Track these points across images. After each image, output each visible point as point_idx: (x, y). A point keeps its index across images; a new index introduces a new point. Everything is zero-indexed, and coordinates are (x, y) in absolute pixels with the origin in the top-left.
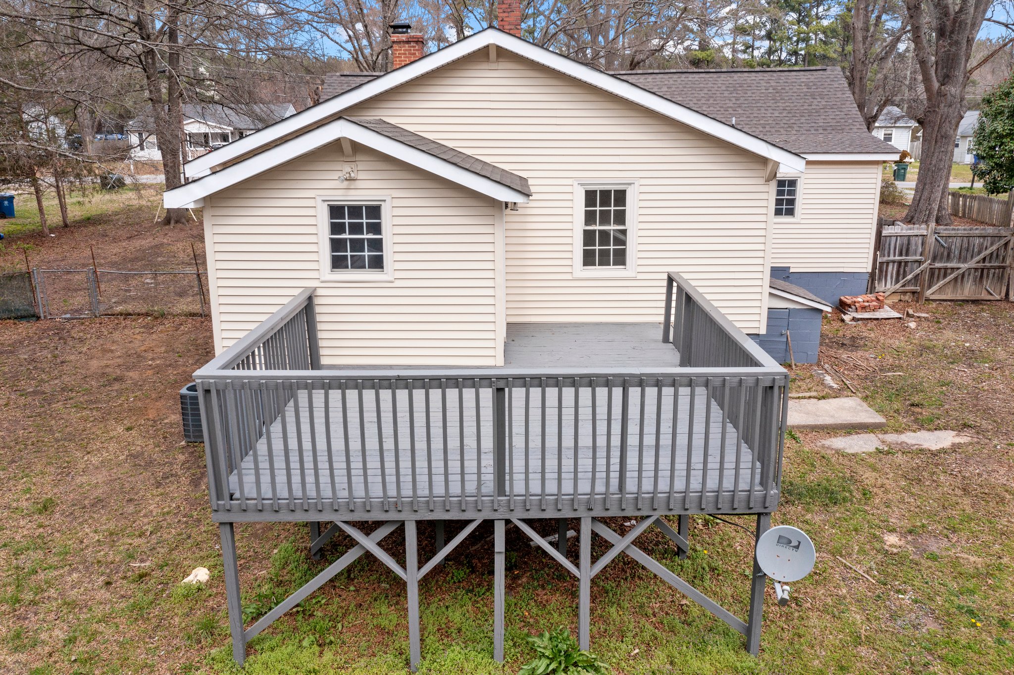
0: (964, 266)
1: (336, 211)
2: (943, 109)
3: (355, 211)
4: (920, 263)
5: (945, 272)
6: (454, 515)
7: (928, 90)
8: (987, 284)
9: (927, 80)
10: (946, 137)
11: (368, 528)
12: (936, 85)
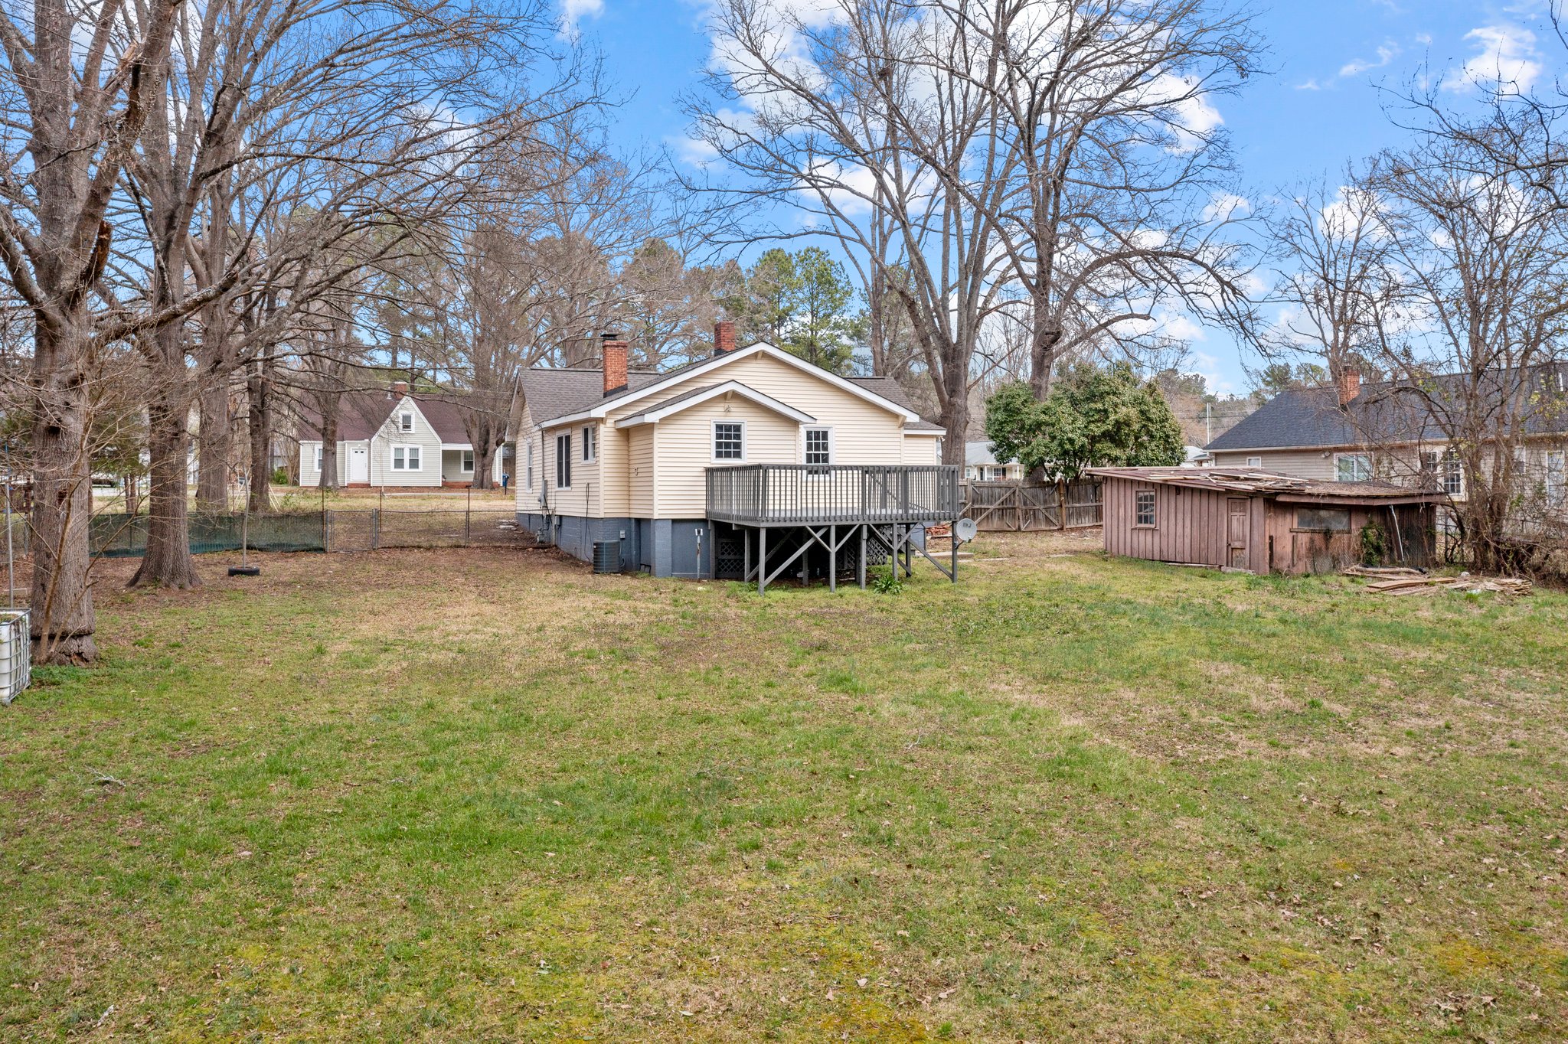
0: (992, 507)
1: (719, 427)
2: (953, 415)
3: (728, 428)
4: (965, 504)
5: (981, 511)
6: (849, 523)
7: (942, 400)
8: (1007, 520)
9: (939, 392)
10: (958, 437)
11: (816, 529)
12: (947, 397)
